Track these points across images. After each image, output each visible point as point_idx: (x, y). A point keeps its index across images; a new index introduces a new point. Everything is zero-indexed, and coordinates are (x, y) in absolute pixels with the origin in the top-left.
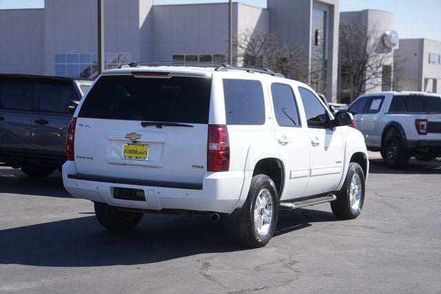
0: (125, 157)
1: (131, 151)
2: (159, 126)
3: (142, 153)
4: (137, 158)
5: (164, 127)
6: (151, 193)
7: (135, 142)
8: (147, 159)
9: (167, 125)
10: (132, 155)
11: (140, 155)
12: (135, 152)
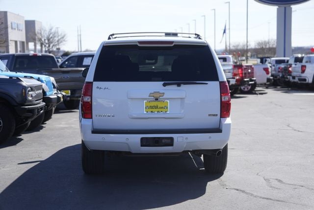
0: (147, 112)
1: (152, 107)
2: (179, 85)
3: (162, 108)
4: (158, 112)
5: (182, 85)
6: (180, 140)
7: (157, 99)
8: (168, 112)
9: (185, 84)
10: (153, 110)
11: (162, 110)
12: (156, 107)
